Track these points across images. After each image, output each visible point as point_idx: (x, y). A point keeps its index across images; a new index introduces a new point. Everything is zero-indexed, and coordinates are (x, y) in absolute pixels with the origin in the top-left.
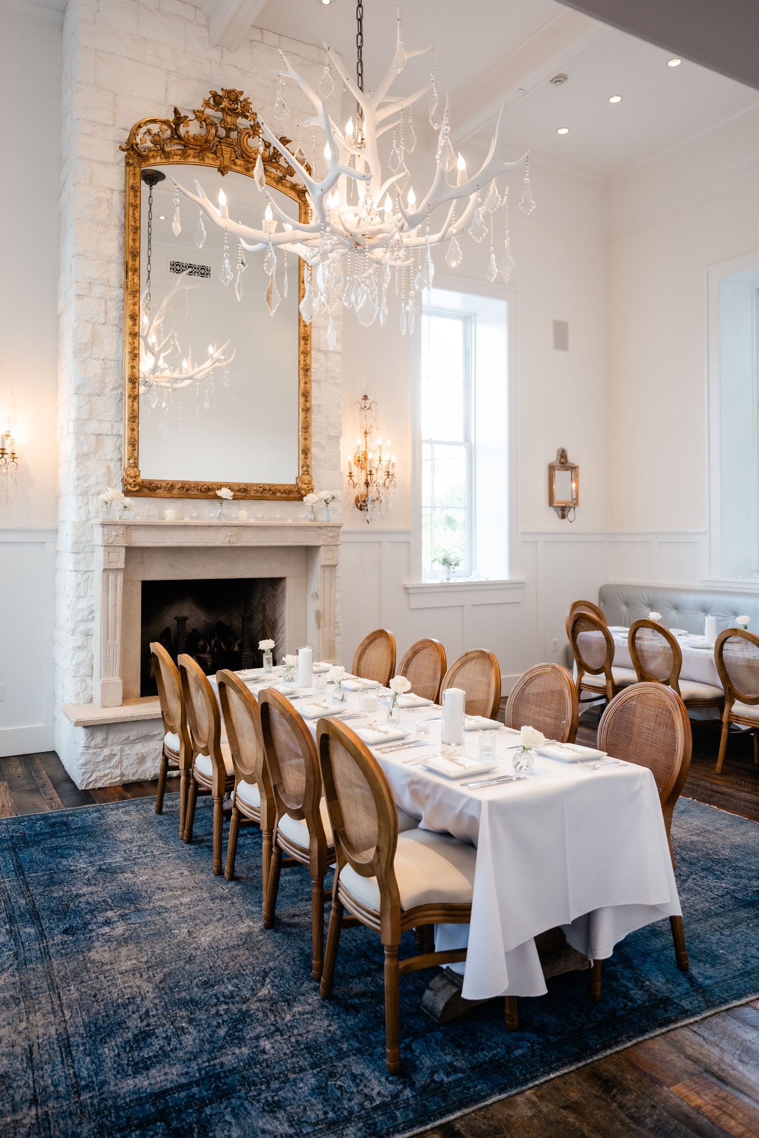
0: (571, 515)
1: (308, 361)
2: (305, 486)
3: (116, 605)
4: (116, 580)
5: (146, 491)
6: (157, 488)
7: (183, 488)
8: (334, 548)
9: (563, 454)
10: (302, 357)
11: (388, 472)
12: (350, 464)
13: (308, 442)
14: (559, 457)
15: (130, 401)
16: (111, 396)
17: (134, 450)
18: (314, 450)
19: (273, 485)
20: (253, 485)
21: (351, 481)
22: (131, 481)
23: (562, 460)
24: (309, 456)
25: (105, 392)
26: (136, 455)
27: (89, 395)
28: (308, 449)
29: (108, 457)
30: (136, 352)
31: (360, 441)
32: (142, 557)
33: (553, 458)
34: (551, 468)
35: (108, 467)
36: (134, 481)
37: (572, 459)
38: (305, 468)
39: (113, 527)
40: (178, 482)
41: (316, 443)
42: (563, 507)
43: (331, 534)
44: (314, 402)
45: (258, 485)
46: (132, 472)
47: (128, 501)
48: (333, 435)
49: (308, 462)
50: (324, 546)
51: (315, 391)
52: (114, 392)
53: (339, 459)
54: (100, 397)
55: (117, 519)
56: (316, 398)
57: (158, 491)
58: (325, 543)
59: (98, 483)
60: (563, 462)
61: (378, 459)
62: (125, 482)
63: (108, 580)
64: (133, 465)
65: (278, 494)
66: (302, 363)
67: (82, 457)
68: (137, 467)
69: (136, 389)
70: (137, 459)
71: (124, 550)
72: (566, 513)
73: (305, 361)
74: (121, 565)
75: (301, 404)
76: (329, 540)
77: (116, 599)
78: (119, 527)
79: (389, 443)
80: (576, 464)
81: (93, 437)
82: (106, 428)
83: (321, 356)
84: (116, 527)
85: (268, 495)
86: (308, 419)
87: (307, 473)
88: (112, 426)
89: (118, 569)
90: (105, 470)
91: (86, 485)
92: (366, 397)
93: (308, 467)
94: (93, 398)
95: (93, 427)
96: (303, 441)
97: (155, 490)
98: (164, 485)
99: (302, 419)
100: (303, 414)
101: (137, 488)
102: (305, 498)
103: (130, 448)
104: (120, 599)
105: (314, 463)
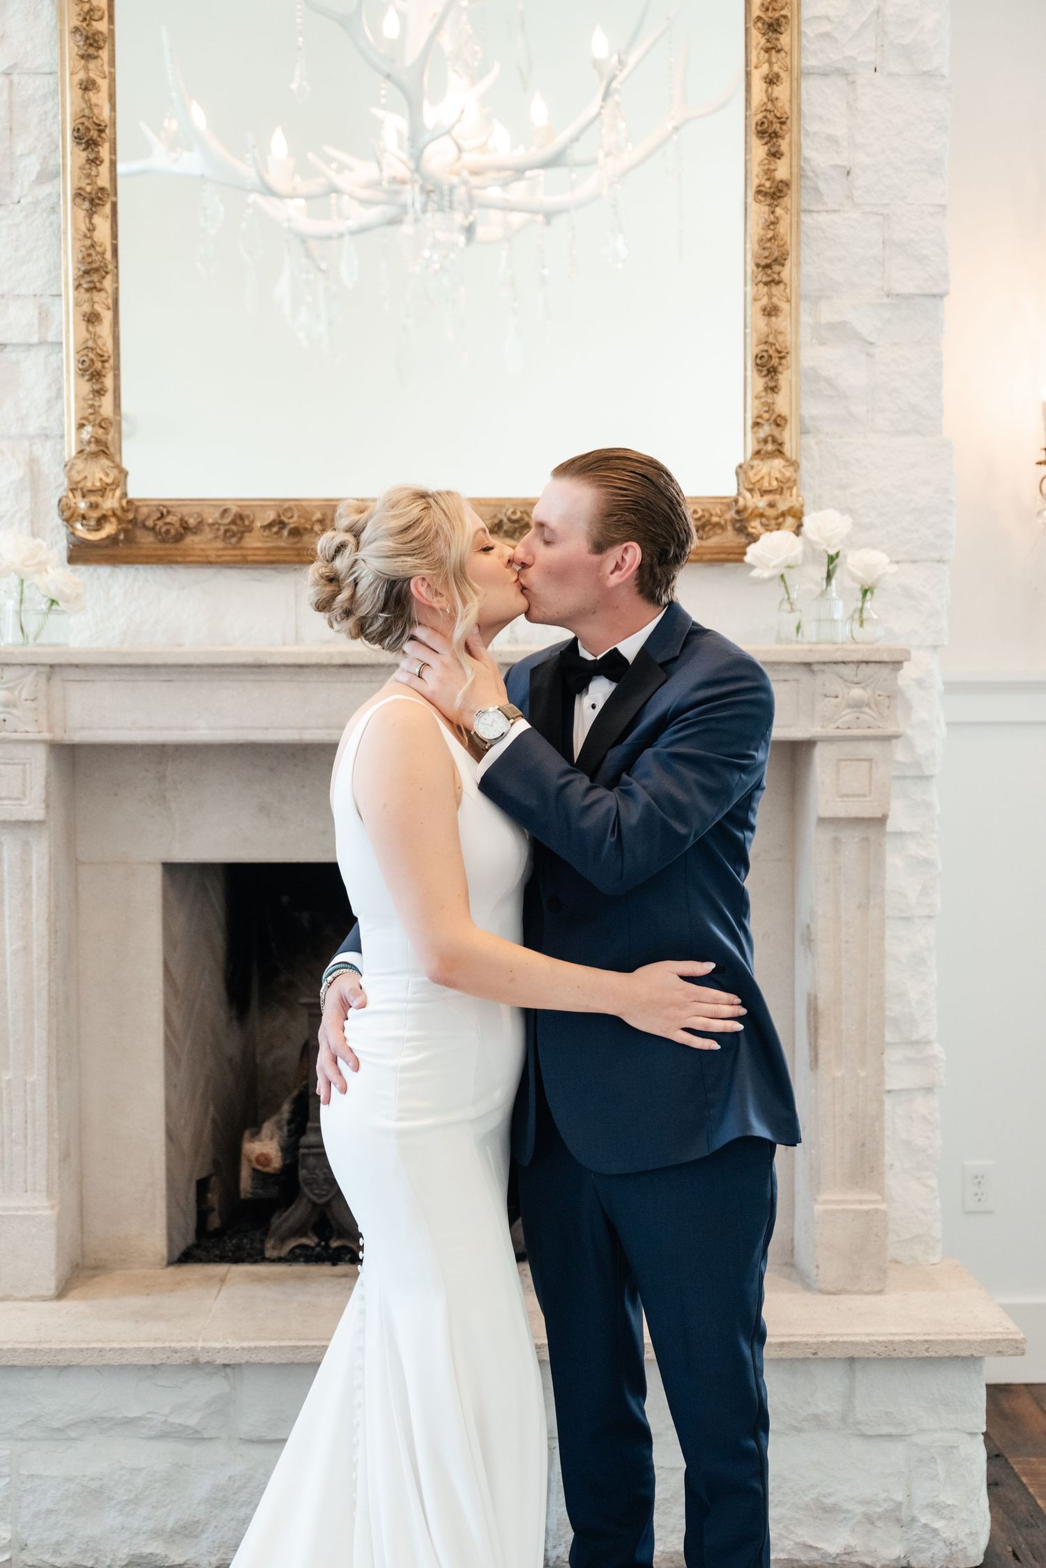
2: (761, 502)
4: (25, 862)
5: (146, 539)
6: (186, 528)
7: (282, 524)
8: (871, 749)
13: (781, 322)
15: (82, 214)
16: (36, 203)
17: (99, 392)
18: (814, 356)
22: (82, 505)
24: (784, 378)
26: (108, 409)
28: (787, 354)
29: (32, 428)
30: (102, 26)
32: (161, 778)
35: (33, 462)
36: (99, 506)
38: (766, 430)
40: (263, 504)
41: (832, 327)
43: (857, 692)
46: (96, 473)
48: (909, 288)
49: (782, 403)
50: (830, 740)
51: (822, 112)
52: (46, 189)
56: (833, 140)
57: (190, 539)
58: (830, 731)
62: (70, 513)
64: (93, 447)
68: (111, 453)
69: (104, 169)
70: (112, 425)
71: (42, 755)
74: (39, 808)
75: (756, 169)
76: (847, 716)
78: (18, 671)
86: (782, 228)
87: (772, 448)
88: (44, 316)
89: (27, 824)
90: (18, 473)
93: (779, 422)
96: (761, 322)
97: (179, 538)
98: (211, 516)
99: (756, 231)
100: (760, 210)
101: (109, 529)
102: (752, 550)
103: (86, 387)
104: (39, 927)
105: (811, 409)
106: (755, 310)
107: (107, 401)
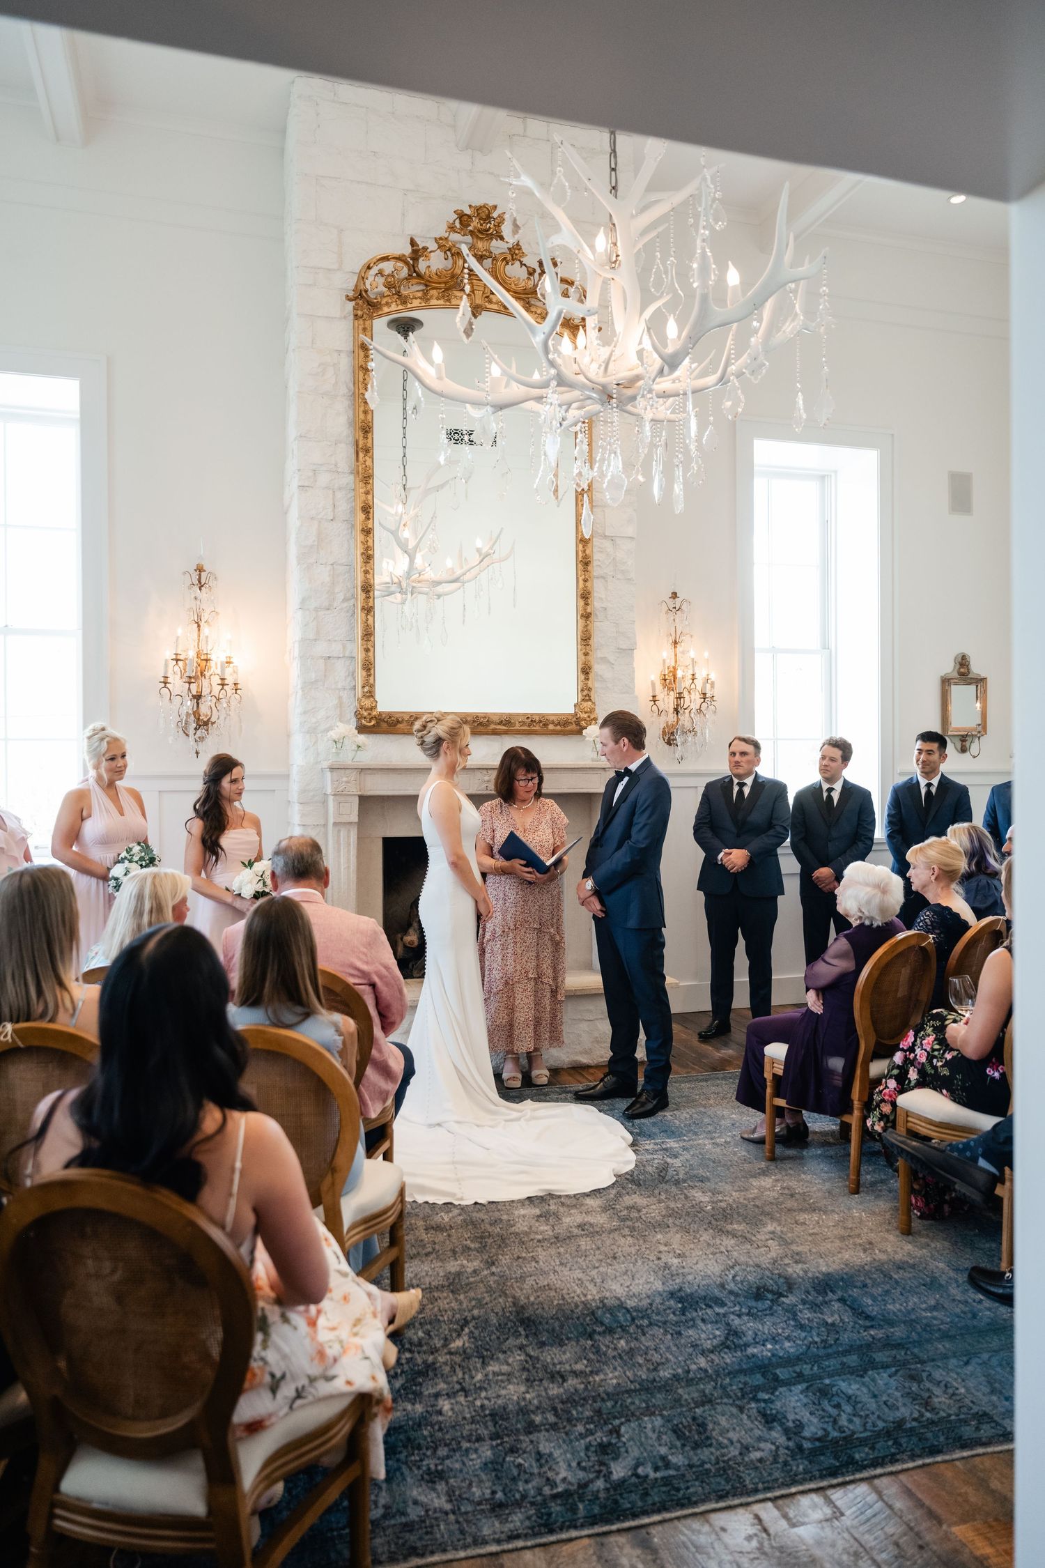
0: (974, 748)
1: (588, 552)
2: (586, 716)
3: (349, 867)
4: (349, 837)
5: (384, 725)
6: (398, 722)
9: (963, 662)
10: (581, 546)
11: (705, 694)
12: (653, 684)
13: (589, 658)
14: (958, 666)
15: (364, 615)
16: (343, 609)
17: (370, 675)
18: (597, 668)
19: (543, 715)
20: (518, 715)
21: (655, 707)
22: (365, 714)
23: (962, 670)
24: (591, 676)
25: (335, 605)
26: (371, 681)
27: (316, 609)
28: (590, 668)
29: (340, 686)
30: (370, 552)
31: (667, 653)
32: (383, 808)
33: (949, 668)
34: (946, 682)
35: (340, 698)
36: (369, 714)
37: (976, 668)
38: (586, 693)
39: (343, 771)
41: (602, 658)
42: (963, 736)
44: (597, 603)
45: (524, 715)
46: (367, 703)
47: (362, 738)
48: (624, 647)
49: (590, 684)
51: (599, 591)
52: (345, 605)
53: (633, 679)
54: (329, 612)
55: (350, 762)
56: (601, 599)
57: (399, 726)
59: (328, 717)
60: (963, 671)
61: (690, 677)
62: (358, 716)
63: (339, 837)
64: (368, 694)
65: (551, 727)
66: (580, 554)
67: (309, 686)
68: (372, 696)
69: (371, 600)
70: (372, 686)
71: (357, 798)
72: (967, 744)
73: (584, 551)
74: (354, 818)
75: (580, 608)
77: (348, 860)
78: (350, 771)
79: (706, 654)
80: (983, 675)
81: (322, 661)
82: (336, 649)
83: (607, 544)
84: (347, 771)
85: (537, 728)
86: (588, 628)
87: (587, 698)
88: (344, 647)
89: (351, 823)
90: (336, 702)
91: (314, 720)
92: (674, 595)
93: (590, 690)
94: (321, 613)
95: (321, 649)
96: (583, 657)
97: (396, 725)
98: (406, 718)
99: (580, 628)
100: (582, 622)
101: (373, 722)
102: (584, 731)
103: (365, 673)
104: (353, 859)
105: (597, 685)
106: (581, 653)
107: (372, 678)
